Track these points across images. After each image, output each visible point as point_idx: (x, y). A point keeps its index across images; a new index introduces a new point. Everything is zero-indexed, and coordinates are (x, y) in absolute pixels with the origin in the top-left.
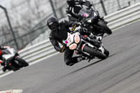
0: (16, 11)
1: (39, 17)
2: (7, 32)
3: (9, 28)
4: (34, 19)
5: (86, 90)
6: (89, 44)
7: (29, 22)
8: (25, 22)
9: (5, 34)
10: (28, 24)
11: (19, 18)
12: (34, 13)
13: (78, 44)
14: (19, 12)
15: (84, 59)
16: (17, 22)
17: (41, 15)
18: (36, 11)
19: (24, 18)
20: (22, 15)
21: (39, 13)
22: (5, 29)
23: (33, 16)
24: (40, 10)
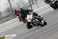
0: (14, 2)
1: (23, 4)
2: (10, 10)
3: (11, 8)
4: (21, 5)
5: (43, 35)
6: (36, 20)
7: (19, 6)
8: (17, 6)
9: (9, 11)
10: (19, 7)
11: (15, 4)
12: (21, 2)
13: (32, 20)
14: (15, 2)
15: (35, 26)
16: (14, 6)
17: (24, 3)
18: (22, 2)
19: (17, 4)
20: (16, 3)
21: (23, 2)
22: (9, 9)
23: (21, 4)
24: (24, 1)
